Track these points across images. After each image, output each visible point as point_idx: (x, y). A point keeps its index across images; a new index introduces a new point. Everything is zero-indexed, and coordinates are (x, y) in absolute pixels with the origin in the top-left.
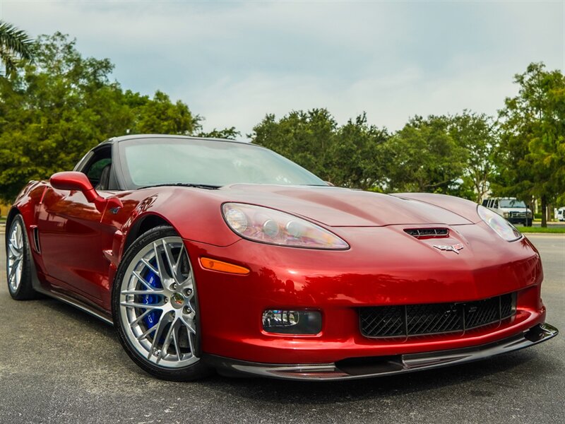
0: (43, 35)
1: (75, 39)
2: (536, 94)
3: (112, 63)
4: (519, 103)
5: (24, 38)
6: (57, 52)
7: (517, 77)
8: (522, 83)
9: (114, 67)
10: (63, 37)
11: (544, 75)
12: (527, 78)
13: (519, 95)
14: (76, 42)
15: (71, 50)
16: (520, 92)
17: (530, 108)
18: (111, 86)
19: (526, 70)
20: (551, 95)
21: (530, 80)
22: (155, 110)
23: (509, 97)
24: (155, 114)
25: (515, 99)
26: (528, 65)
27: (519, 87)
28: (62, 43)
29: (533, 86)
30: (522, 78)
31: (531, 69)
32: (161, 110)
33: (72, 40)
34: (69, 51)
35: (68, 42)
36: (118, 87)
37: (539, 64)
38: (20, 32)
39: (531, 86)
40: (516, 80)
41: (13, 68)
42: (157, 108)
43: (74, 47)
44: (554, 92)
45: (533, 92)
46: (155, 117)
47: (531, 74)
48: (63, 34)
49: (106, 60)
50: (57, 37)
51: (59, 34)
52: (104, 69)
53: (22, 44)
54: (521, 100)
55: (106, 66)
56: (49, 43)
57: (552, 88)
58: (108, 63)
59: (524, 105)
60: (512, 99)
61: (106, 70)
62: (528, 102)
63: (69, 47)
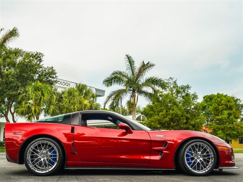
1: (177, 79)
3: (190, 86)
5: (162, 81)
6: (171, 85)
10: (172, 79)
14: (177, 80)
15: (176, 83)
18: (192, 94)
22: (217, 101)
24: (217, 104)
28: (172, 81)
32: (219, 101)
33: (176, 79)
34: (175, 83)
35: (174, 80)
38: (160, 79)
42: (218, 101)
43: (177, 82)
46: (217, 105)
48: (172, 78)
50: (170, 79)
51: (171, 78)
52: (187, 89)
53: (161, 83)
55: (188, 87)
56: (167, 82)
58: (188, 86)
61: (188, 89)
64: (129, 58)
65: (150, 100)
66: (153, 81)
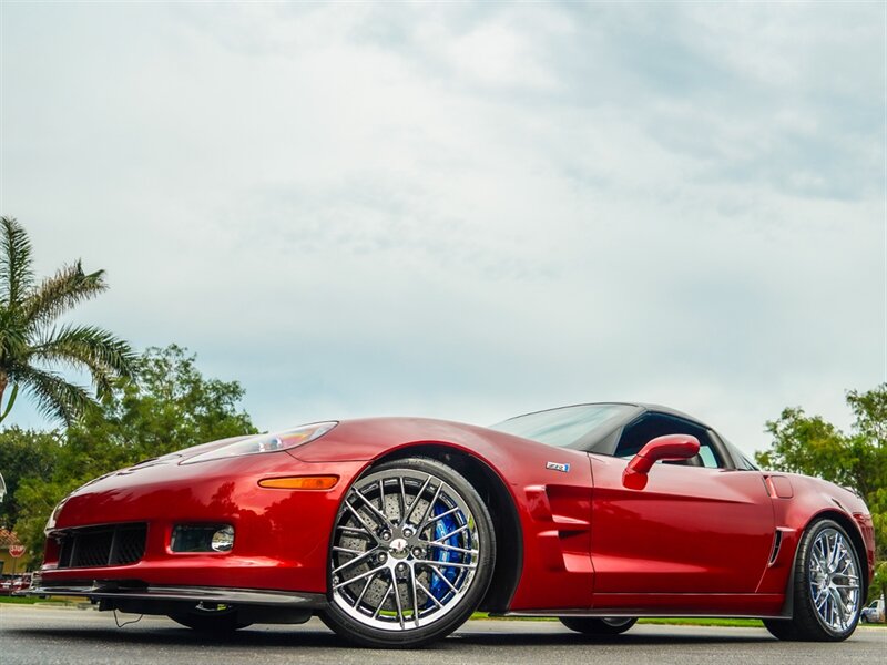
0: (153, 348)
1: (196, 355)
2: (793, 447)
3: (242, 387)
4: (772, 458)
5: (126, 351)
6: (170, 371)
7: (768, 424)
8: (776, 432)
9: (244, 392)
10: (180, 351)
11: (801, 422)
12: (781, 427)
13: (772, 448)
14: (197, 359)
15: (189, 368)
16: (773, 444)
17: (786, 466)
18: (238, 418)
19: (780, 416)
20: (811, 448)
21: (786, 429)
23: (759, 450)
25: (767, 453)
26: (783, 410)
27: (771, 437)
28: (177, 359)
29: (789, 437)
30: (776, 426)
31: (786, 415)
33: (192, 356)
34: (186, 370)
35: (186, 358)
36: (246, 419)
37: (797, 410)
38: (121, 343)
39: (787, 437)
40: (767, 429)
41: (108, 389)
43: (193, 364)
44: (814, 443)
45: (789, 445)
47: (787, 422)
48: (180, 347)
49: (234, 383)
50: (172, 351)
51: (175, 347)
52: (231, 395)
53: (122, 358)
54: (774, 454)
55: (234, 391)
56: (160, 358)
57: (812, 438)
58: (237, 387)
59: (778, 462)
60: (763, 453)
61: (234, 396)
62: (783, 458)
63: (186, 365)
64: (12, 233)
65: (55, 411)
66: (93, 344)
